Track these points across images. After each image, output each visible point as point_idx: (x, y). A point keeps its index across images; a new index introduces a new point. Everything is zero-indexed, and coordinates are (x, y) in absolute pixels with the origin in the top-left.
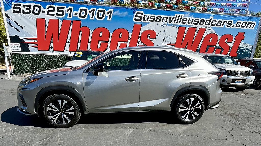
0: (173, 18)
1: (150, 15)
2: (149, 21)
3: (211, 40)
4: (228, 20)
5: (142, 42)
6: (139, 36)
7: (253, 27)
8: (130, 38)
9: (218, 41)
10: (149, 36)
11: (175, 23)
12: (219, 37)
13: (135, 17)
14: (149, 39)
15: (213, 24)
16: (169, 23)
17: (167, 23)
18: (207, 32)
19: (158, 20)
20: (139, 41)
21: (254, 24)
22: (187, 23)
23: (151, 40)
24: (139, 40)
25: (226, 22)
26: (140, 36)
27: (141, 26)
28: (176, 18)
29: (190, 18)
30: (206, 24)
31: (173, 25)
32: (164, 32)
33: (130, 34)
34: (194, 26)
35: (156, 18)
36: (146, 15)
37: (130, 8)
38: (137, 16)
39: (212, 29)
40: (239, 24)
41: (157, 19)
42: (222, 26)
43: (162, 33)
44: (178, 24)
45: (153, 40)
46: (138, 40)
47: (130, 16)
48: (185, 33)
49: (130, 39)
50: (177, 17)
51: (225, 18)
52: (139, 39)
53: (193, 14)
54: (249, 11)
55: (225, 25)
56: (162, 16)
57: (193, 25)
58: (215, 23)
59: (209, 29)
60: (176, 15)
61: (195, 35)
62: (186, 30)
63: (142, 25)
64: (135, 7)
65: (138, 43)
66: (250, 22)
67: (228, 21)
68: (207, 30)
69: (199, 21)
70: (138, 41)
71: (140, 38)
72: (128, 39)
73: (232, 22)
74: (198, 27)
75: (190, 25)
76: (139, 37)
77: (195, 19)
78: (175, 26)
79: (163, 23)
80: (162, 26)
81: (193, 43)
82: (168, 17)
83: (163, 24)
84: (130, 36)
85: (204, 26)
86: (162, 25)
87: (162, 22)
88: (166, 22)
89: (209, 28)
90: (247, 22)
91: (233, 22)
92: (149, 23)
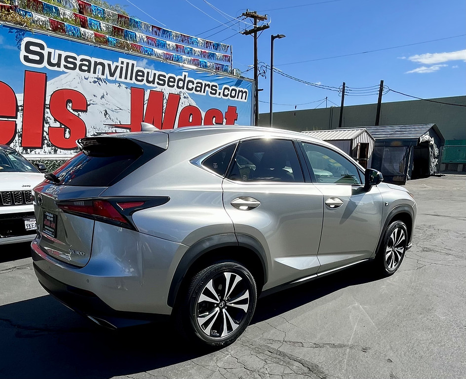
0: (117, 67)
1: (64, 54)
2: (62, 68)
3: (191, 118)
4: (211, 81)
5: (55, 120)
6: (45, 104)
7: (245, 99)
8: (20, 108)
9: (203, 121)
10: (71, 105)
11: (123, 80)
12: (203, 114)
13: (23, 53)
14: (72, 111)
15: (190, 87)
16: (109, 78)
17: (104, 77)
18: (183, 104)
19: (84, 68)
20: (46, 115)
21: (246, 92)
22: (145, 81)
23: (76, 114)
24: (48, 114)
25: (209, 85)
26: (48, 102)
27: (44, 78)
28: (122, 68)
29: (150, 71)
30: (178, 87)
31: (120, 83)
32: (103, 97)
33: (20, 98)
34: (159, 88)
35: (78, 63)
36: (52, 50)
37: (4, 26)
38: (28, 50)
39: (189, 97)
40: (226, 92)
41: (81, 65)
42: (204, 92)
43: (97, 100)
44: (128, 80)
45: (82, 116)
46: (44, 113)
47: (9, 47)
48: (146, 102)
49: (22, 110)
50: (124, 66)
51: (206, 78)
52: (48, 110)
53: (154, 64)
54: (235, 70)
55: (207, 91)
56: (93, 60)
57: (156, 87)
58: (193, 86)
59: (185, 97)
60: (121, 59)
61: (165, 107)
62: (147, 97)
63: (46, 77)
64: (18, 26)
65: (44, 120)
66: (241, 89)
67: (211, 84)
68: (182, 100)
69: (166, 80)
70: (44, 115)
71: (47, 108)
72: (17, 110)
73: (216, 87)
74: (167, 90)
75: (151, 85)
76: (44, 107)
77: (158, 73)
78: (123, 86)
79: (96, 76)
80: (95, 82)
81: (162, 124)
82: (106, 62)
83: (97, 78)
84: (20, 103)
85: (175, 91)
86: (97, 80)
87: (95, 72)
88: (103, 74)
89: (185, 95)
90: (236, 88)
91: (218, 86)
92: (63, 73)
